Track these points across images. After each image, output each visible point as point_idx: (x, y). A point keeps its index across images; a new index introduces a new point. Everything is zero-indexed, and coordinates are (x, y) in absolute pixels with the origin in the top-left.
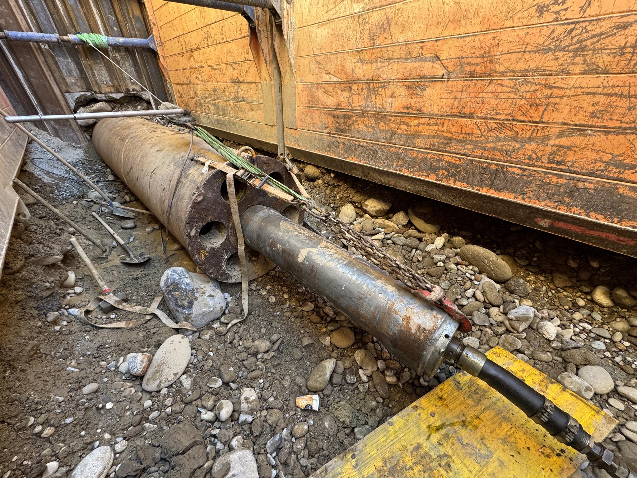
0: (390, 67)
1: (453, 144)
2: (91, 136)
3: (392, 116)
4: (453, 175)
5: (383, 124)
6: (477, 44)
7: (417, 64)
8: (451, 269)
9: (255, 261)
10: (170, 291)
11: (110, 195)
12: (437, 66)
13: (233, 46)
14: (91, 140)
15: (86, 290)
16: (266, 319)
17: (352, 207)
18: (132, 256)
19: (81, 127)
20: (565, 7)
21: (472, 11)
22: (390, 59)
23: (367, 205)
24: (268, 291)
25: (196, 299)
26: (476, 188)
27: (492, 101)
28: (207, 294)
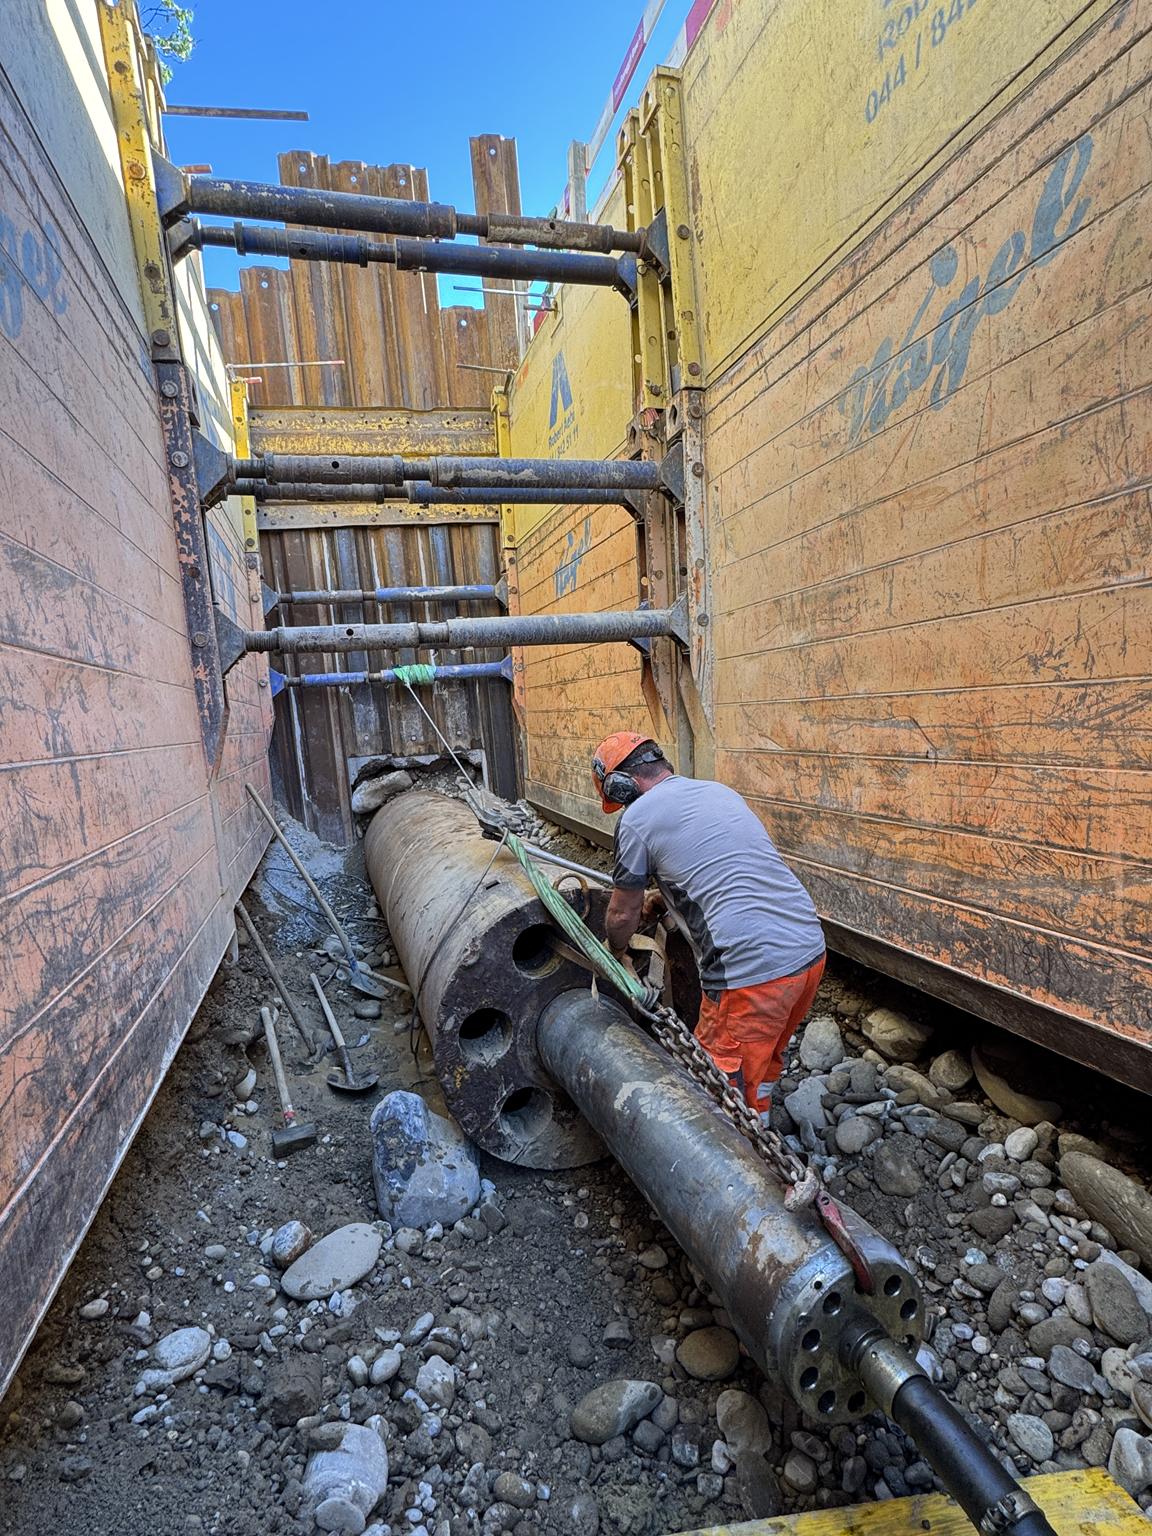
0: (850, 732)
1: (966, 885)
2: (364, 832)
3: (863, 821)
4: (980, 956)
5: (851, 835)
6: (963, 706)
7: (887, 731)
8: (1029, 1220)
9: (568, 1120)
10: (382, 1132)
11: (359, 947)
12: (917, 737)
13: (622, 680)
14: (361, 840)
15: (262, 1111)
16: (547, 1257)
17: (834, 1027)
18: (349, 1074)
19: (354, 814)
20: (1063, 661)
21: (947, 655)
22: (848, 719)
23: (871, 1025)
24: (579, 1202)
25: (422, 1162)
26: (1025, 988)
27: (1008, 805)
28: (444, 1162)
